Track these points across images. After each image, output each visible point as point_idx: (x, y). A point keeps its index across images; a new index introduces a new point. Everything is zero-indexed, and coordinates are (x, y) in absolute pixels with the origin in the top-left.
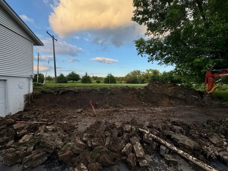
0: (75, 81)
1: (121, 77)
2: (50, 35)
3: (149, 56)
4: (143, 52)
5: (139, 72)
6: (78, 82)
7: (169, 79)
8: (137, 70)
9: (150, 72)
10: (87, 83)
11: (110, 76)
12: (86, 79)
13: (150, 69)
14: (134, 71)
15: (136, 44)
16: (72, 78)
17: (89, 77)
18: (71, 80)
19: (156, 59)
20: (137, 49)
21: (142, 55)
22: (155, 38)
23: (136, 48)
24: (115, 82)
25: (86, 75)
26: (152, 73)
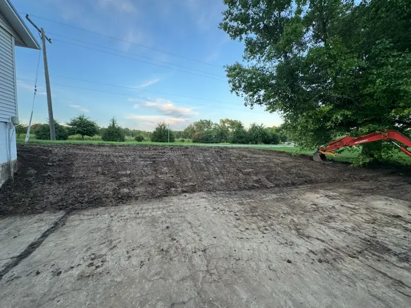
0: (86, 137)
1: (176, 132)
2: (36, 27)
3: (247, 95)
4: (240, 89)
5: (209, 123)
6: (94, 137)
7: (261, 136)
8: (206, 121)
9: (226, 125)
10: (116, 141)
11: (163, 127)
12: (114, 134)
13: (227, 119)
14: (201, 120)
15: (227, 73)
16: (80, 129)
17: (119, 129)
18: (79, 132)
19: (257, 101)
20: (229, 82)
21: (237, 93)
22: (258, 66)
23: (228, 79)
24: (172, 140)
25: (112, 123)
26: (229, 125)
